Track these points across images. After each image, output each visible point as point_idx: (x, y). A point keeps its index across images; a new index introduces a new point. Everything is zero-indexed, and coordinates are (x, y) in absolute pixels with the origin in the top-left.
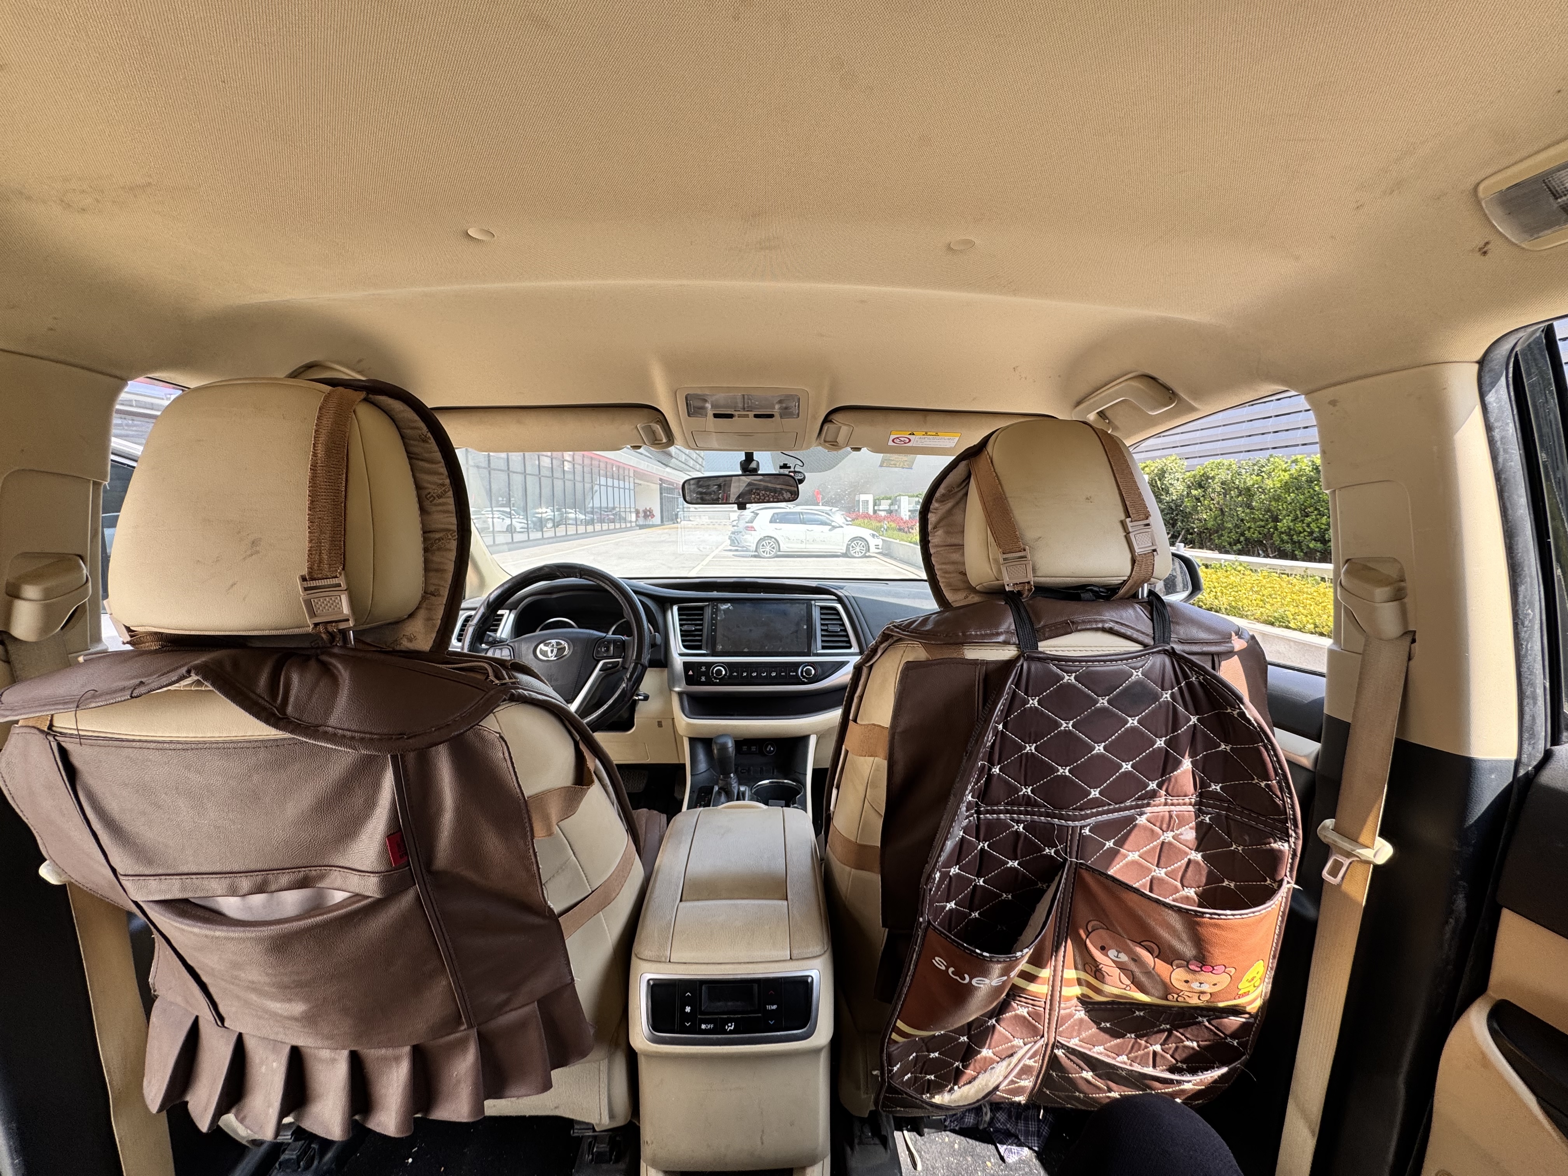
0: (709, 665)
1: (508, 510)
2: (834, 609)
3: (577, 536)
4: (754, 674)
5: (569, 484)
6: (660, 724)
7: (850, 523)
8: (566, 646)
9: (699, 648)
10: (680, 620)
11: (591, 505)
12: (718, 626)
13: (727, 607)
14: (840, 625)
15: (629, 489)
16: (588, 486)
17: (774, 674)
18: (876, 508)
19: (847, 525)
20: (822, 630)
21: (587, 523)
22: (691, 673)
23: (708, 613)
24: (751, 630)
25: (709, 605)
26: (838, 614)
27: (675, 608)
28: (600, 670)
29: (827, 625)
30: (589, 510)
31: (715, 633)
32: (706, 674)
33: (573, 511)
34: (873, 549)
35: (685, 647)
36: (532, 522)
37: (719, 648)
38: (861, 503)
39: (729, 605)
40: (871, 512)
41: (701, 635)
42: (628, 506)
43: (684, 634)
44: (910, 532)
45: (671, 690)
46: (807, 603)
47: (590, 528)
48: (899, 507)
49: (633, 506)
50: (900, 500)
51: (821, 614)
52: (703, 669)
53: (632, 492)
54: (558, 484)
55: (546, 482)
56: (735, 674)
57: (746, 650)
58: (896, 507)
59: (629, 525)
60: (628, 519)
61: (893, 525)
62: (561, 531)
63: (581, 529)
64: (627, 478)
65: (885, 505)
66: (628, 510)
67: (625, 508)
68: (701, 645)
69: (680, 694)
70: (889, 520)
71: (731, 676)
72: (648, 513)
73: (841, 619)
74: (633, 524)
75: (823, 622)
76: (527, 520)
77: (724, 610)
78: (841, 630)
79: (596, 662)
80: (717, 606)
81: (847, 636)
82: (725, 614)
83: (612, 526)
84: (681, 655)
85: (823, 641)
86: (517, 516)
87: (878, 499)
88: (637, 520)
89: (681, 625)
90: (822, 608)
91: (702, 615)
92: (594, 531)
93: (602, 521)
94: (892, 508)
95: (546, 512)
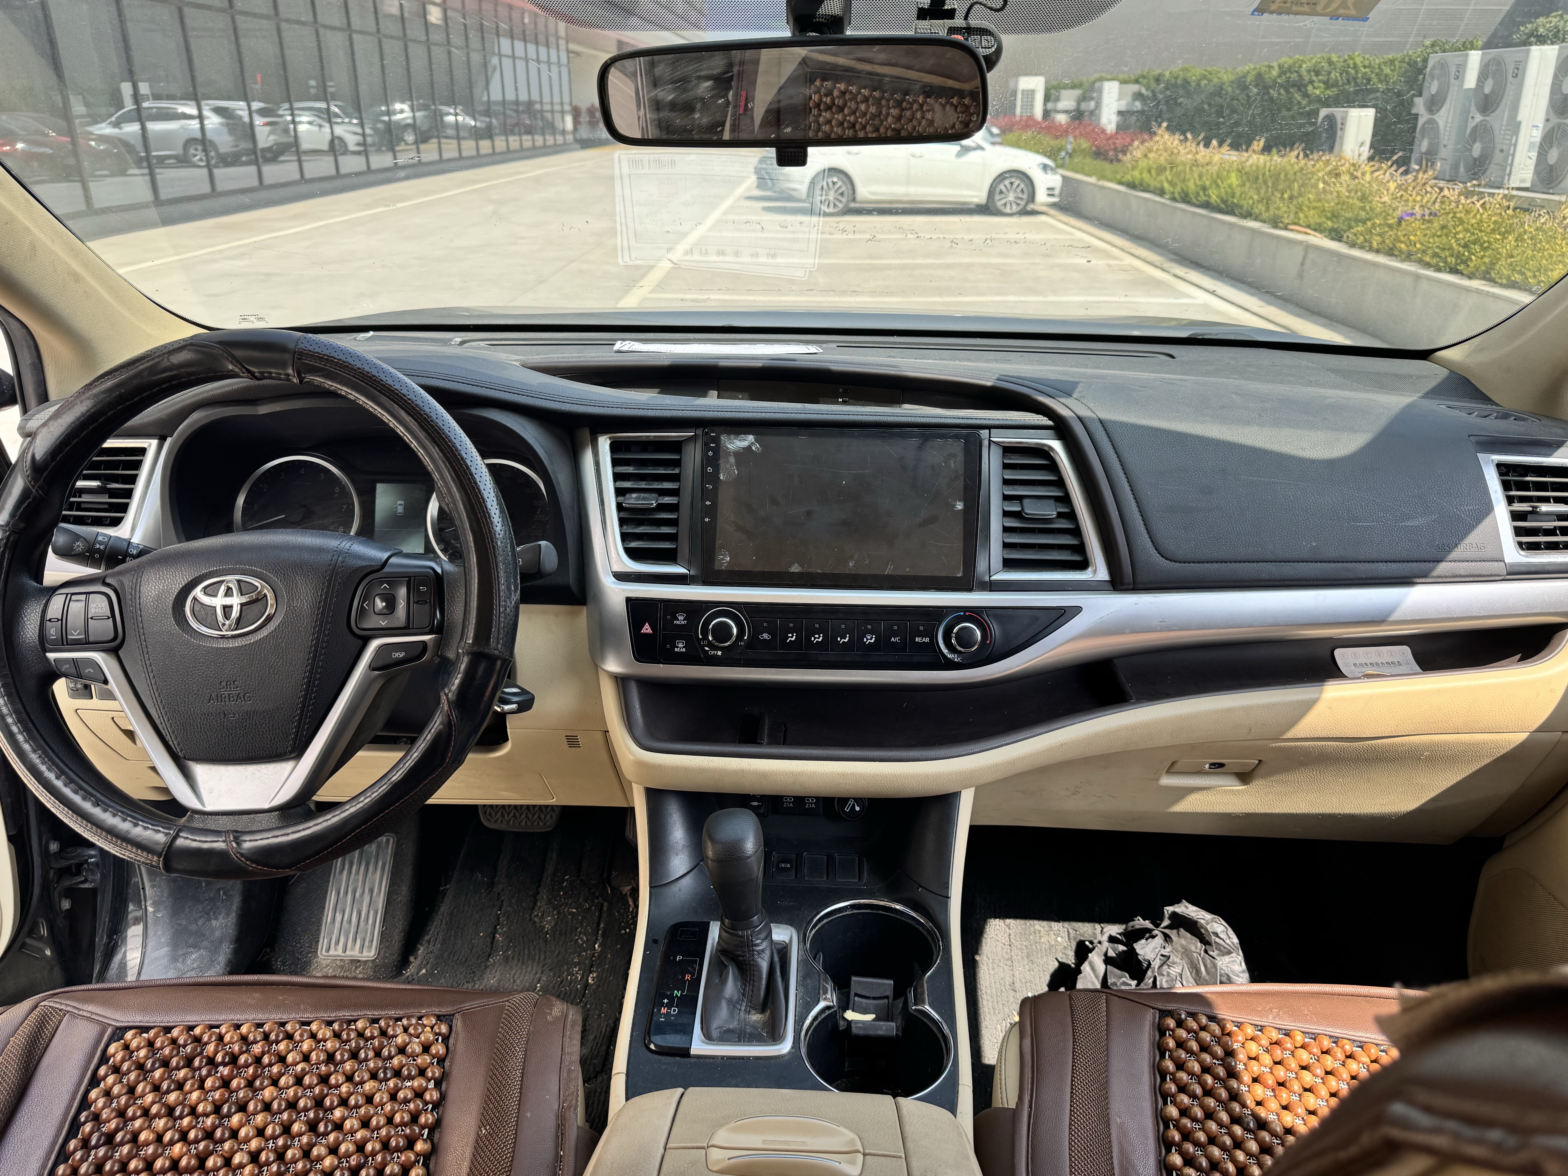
0: (694, 608)
1: (323, 105)
2: (1044, 453)
3: (462, 163)
4: (818, 638)
5: (438, 54)
6: (572, 741)
7: (997, 140)
8: (270, 596)
9: (670, 557)
10: (617, 477)
11: (485, 98)
12: (721, 498)
13: (745, 444)
14: (1057, 499)
15: (559, 64)
16: (476, 57)
17: (870, 639)
18: (1050, 106)
19: (993, 144)
20: (1006, 514)
21: (478, 134)
22: (647, 629)
23: (693, 457)
24: (809, 514)
25: (694, 439)
26: (1053, 466)
27: (604, 443)
28: (372, 667)
29: (1020, 498)
30: (481, 108)
31: (714, 518)
32: (687, 633)
33: (452, 111)
34: (1042, 196)
35: (633, 554)
36: (375, 130)
37: (724, 560)
38: (1019, 96)
39: (751, 438)
40: (1038, 112)
41: (674, 523)
42: (557, 99)
43: (627, 516)
44: (1119, 161)
45: (596, 667)
46: (967, 437)
47: (485, 145)
48: (1098, 105)
49: (566, 99)
50: (1100, 91)
51: (1006, 466)
52: (681, 620)
53: (565, 71)
54: (418, 52)
55: (393, 48)
56: (766, 636)
57: (795, 568)
58: (1092, 104)
59: (560, 139)
60: (559, 125)
61: (1085, 144)
62: (429, 152)
63: (468, 147)
64: (552, 40)
65: (1067, 101)
66: (557, 108)
67: (552, 103)
68: (675, 550)
69: (621, 681)
70: (1077, 132)
71: (754, 641)
73: (1060, 483)
74: (570, 138)
75: (1011, 491)
76: (363, 127)
77: (738, 454)
78: (1060, 515)
79: (361, 642)
80: (717, 440)
81: (1077, 532)
82: (738, 465)
83: (527, 140)
84: (622, 577)
85: (1006, 545)
86: (347, 120)
87: (1055, 88)
88: (575, 129)
89: (619, 492)
90: (1008, 450)
91: (677, 463)
92: (494, 153)
93: (507, 131)
94: (1084, 106)
95: (402, 111)
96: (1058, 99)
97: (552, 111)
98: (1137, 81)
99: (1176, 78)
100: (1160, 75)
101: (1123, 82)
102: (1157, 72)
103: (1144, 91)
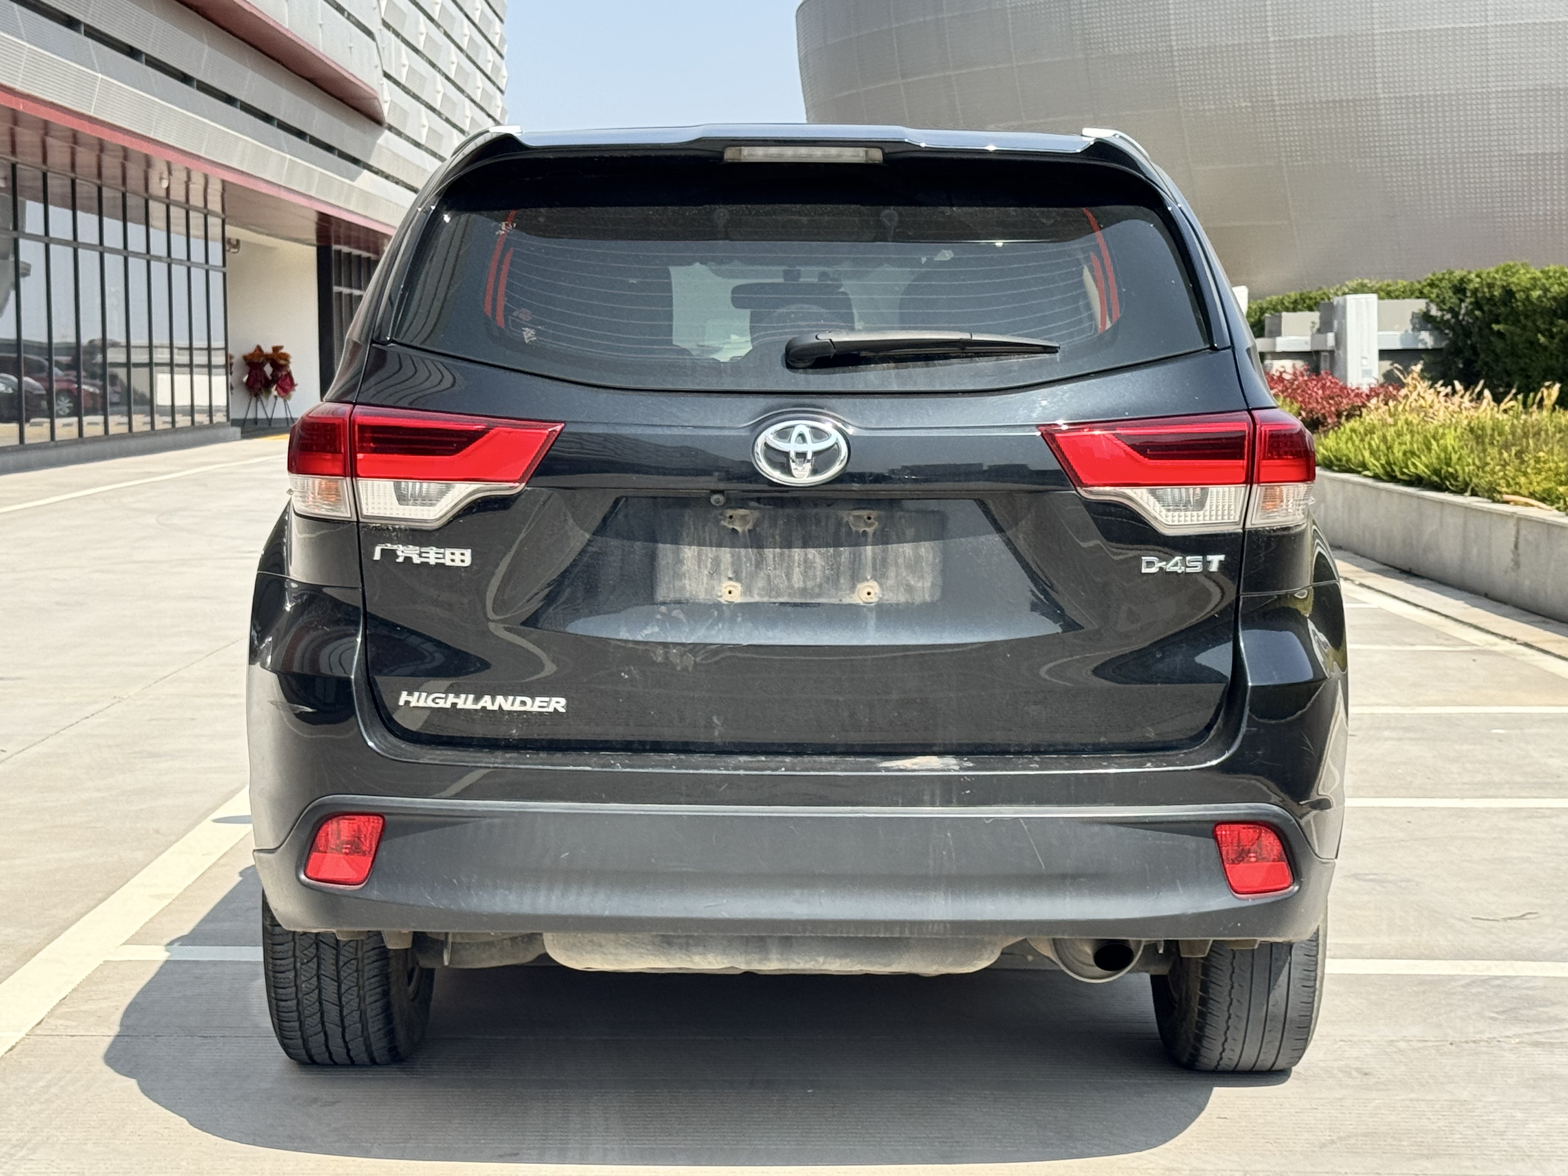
72: (268, 369)
96: (1277, 332)
97: (128, 365)
98: (1421, 295)
99: (1490, 286)
100: (1462, 280)
101: (1387, 294)
102: (1458, 274)
103: (1434, 312)
